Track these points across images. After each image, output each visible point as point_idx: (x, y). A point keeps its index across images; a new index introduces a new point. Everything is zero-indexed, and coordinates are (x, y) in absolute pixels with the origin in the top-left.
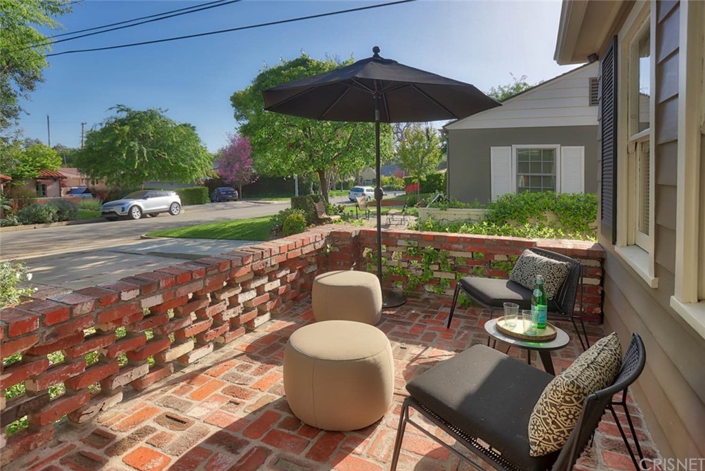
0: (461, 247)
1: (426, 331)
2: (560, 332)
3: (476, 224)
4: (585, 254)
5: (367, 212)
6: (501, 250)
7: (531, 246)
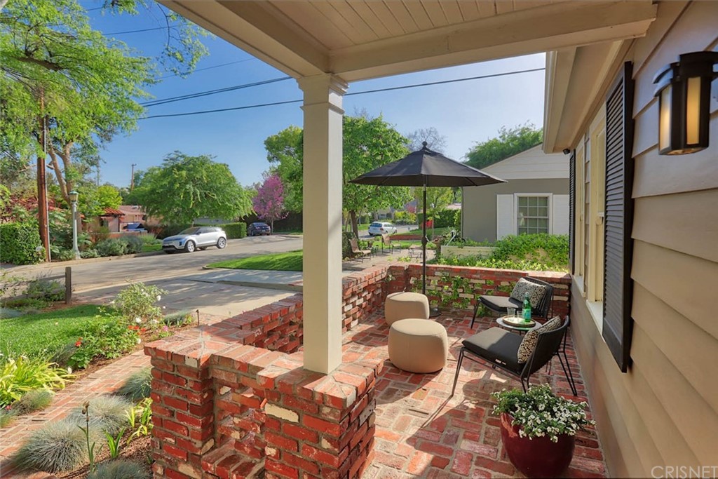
0: (478, 276)
1: (457, 330)
2: (537, 323)
3: (488, 261)
4: (559, 281)
5: (391, 246)
6: (506, 278)
7: (524, 276)
